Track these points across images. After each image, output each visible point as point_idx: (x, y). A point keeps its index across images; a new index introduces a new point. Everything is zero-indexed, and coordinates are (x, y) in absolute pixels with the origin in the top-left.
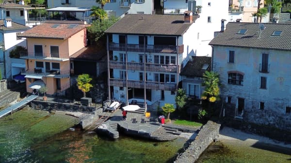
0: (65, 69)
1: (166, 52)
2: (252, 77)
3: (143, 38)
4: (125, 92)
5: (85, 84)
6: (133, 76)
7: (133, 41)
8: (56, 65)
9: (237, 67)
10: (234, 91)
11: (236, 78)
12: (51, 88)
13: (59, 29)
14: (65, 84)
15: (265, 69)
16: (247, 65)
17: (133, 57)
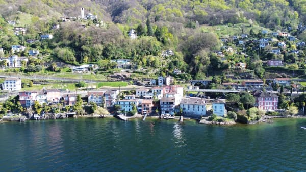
0: (151, 109)
1: (172, 105)
2: (187, 108)
3: (167, 103)
4: (164, 112)
5: (157, 111)
6: (166, 109)
7: (166, 103)
8: (149, 108)
9: (185, 107)
10: (184, 111)
11: (184, 109)
12: (148, 113)
13: (148, 101)
14: (151, 112)
15: (189, 107)
16: (186, 107)
17: (166, 106)
